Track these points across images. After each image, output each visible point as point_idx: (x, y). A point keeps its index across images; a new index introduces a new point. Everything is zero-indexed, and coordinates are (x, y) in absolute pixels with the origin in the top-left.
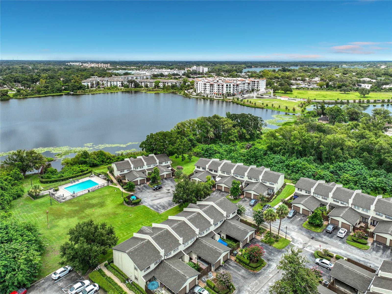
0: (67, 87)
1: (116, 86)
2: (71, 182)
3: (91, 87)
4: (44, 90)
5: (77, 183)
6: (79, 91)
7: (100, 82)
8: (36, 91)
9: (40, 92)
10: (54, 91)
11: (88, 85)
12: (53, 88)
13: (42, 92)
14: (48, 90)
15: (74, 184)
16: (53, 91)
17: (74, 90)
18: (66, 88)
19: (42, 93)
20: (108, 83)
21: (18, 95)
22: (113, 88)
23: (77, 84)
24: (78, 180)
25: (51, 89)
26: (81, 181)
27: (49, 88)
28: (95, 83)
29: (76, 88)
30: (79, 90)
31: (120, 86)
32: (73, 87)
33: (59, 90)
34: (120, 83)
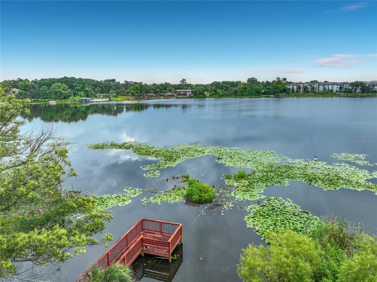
0: (268, 90)
1: (332, 90)
3: (297, 92)
4: (241, 92)
6: (281, 94)
7: (308, 87)
8: (233, 92)
9: (237, 93)
10: (252, 94)
11: (293, 88)
13: (239, 93)
14: (246, 91)
17: (275, 93)
18: (266, 91)
19: (239, 95)
20: (320, 87)
21: (215, 95)
22: (327, 93)
23: (280, 86)
25: (249, 91)
27: (247, 90)
28: (302, 87)
29: (278, 90)
31: (337, 91)
32: (275, 89)
33: (258, 93)
34: (337, 88)
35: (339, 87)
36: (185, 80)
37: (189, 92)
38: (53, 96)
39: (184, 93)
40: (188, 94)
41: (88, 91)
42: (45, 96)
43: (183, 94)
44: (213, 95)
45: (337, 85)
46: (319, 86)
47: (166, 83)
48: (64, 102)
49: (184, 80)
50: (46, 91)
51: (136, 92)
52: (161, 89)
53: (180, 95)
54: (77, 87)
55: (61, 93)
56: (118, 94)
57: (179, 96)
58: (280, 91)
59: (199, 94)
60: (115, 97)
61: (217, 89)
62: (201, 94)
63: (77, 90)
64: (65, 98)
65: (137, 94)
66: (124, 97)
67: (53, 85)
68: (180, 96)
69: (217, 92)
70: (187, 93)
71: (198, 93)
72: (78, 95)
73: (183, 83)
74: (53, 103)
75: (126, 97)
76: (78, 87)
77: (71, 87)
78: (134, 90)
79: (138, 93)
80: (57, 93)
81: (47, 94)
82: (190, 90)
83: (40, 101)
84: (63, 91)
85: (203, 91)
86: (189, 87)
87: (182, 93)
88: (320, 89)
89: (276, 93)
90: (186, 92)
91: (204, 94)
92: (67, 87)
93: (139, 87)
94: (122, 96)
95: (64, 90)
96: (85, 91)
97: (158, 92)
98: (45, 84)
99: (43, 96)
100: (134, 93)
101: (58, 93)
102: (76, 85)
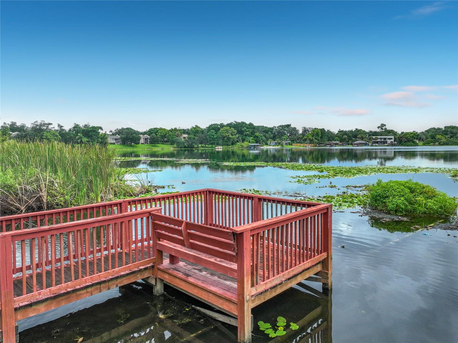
36: (385, 125)
37: (390, 139)
38: (221, 142)
39: (383, 140)
40: (389, 141)
41: (257, 137)
42: (212, 141)
43: (381, 142)
47: (356, 129)
48: (230, 148)
49: (383, 125)
50: (213, 135)
51: (316, 139)
52: (350, 136)
53: (377, 142)
54: (246, 132)
55: (229, 139)
56: (293, 141)
57: (374, 145)
59: (406, 142)
60: (290, 144)
61: (436, 135)
62: (409, 141)
63: (246, 135)
64: (233, 144)
65: (316, 140)
66: (300, 144)
67: (222, 129)
68: (377, 144)
69: (437, 138)
70: (387, 140)
71: (404, 139)
72: (247, 141)
73: (382, 129)
74: (219, 148)
75: (303, 144)
76: (248, 133)
77: (240, 132)
78: (312, 136)
79: (318, 140)
80: (224, 137)
81: (214, 139)
82: (393, 137)
83: (207, 147)
84: (230, 136)
85: (413, 137)
86: (391, 133)
87: (379, 140)
90: (385, 139)
91: (413, 142)
92: (236, 131)
93: (320, 133)
94: (298, 144)
95: (232, 135)
96: (254, 137)
97: (345, 139)
98: (213, 129)
99: (210, 141)
100: (313, 140)
101: (226, 138)
102: (245, 130)
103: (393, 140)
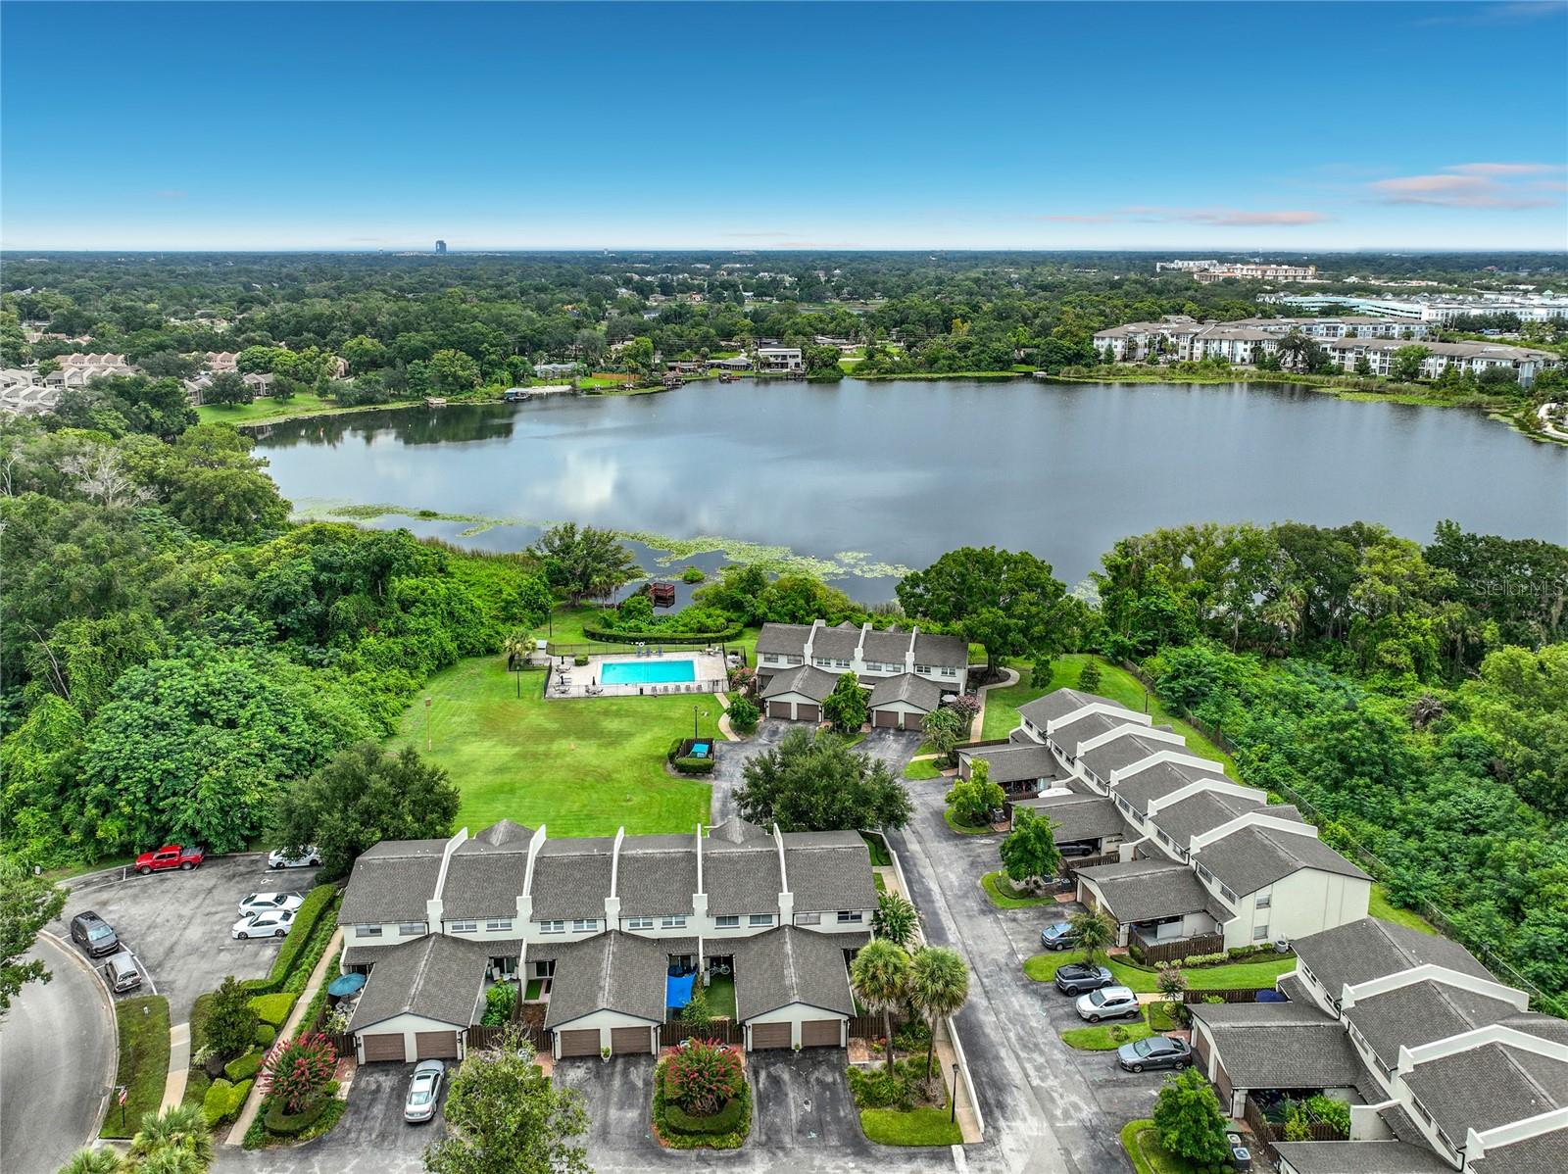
0: (1034, 351)
2: (639, 654)
3: (1124, 359)
4: (951, 358)
5: (654, 658)
6: (1066, 368)
8: (925, 360)
9: (937, 362)
10: (982, 364)
11: (1112, 348)
12: (983, 352)
13: (944, 362)
14: (965, 357)
15: (644, 659)
16: (980, 361)
17: (1051, 363)
18: (1029, 355)
19: (941, 369)
20: (1196, 344)
21: (867, 367)
22: (1207, 366)
23: (1068, 344)
24: (660, 653)
25: (975, 355)
26: (667, 657)
27: (971, 353)
29: (1059, 357)
30: (1069, 364)
31: (1243, 360)
32: (1051, 352)
33: (1001, 361)
34: (1245, 350)
35: (1249, 346)
37: (794, 357)
38: (438, 386)
39: (780, 360)
40: (792, 362)
41: (516, 366)
42: (420, 385)
43: (776, 364)
44: (862, 370)
45: (1246, 343)
46: (1192, 342)
48: (461, 399)
50: (421, 373)
51: (643, 365)
53: (769, 365)
54: (488, 353)
55: (455, 378)
56: (593, 365)
57: (763, 371)
58: (1065, 357)
59: (820, 367)
60: (585, 373)
62: (826, 366)
63: (489, 363)
64: (465, 389)
65: (646, 372)
66: (609, 374)
67: (436, 356)
70: (789, 359)
71: (818, 362)
72: (496, 381)
74: (438, 401)
76: (494, 357)
77: (477, 355)
80: (447, 376)
81: (422, 380)
82: (797, 351)
84: (460, 373)
87: (772, 360)
88: (1195, 351)
89: (1053, 366)
90: (784, 357)
91: (835, 367)
92: (469, 357)
94: (603, 374)
95: (464, 369)
96: (508, 365)
97: (704, 355)
98: (418, 357)
99: (416, 385)
100: (637, 368)
101: (450, 379)
102: (487, 350)
103: (799, 360)
